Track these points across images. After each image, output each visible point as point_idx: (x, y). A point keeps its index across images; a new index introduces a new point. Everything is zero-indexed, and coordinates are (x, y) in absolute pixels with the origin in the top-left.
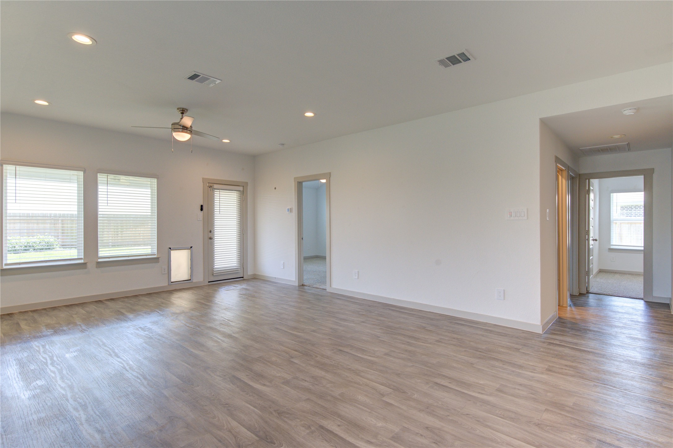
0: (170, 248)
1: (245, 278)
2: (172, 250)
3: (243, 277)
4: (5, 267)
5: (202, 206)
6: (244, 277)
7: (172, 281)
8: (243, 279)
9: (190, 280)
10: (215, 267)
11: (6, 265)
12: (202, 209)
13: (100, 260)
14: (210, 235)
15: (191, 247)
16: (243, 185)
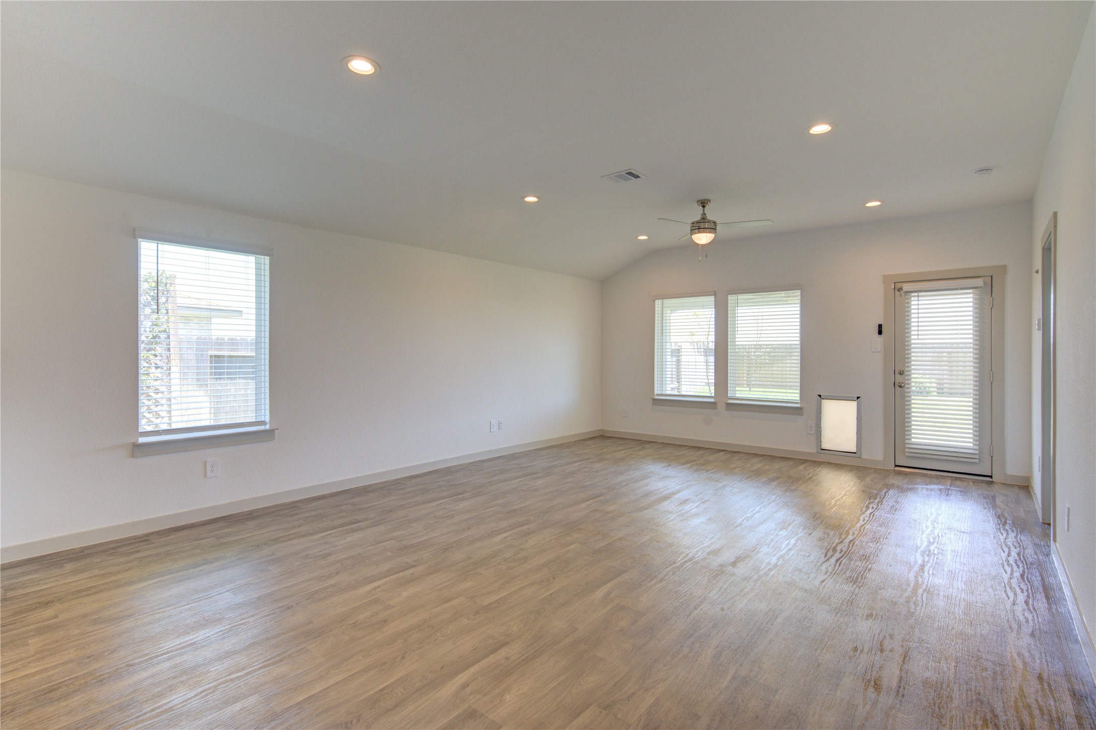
0: (820, 396)
1: (994, 479)
2: (823, 399)
3: (991, 477)
4: (656, 397)
5: (880, 326)
6: (993, 477)
7: (822, 448)
8: (991, 480)
9: (855, 453)
10: (913, 440)
11: (658, 395)
12: (880, 332)
13: (730, 401)
14: (899, 379)
15: (858, 398)
16: (991, 274)
